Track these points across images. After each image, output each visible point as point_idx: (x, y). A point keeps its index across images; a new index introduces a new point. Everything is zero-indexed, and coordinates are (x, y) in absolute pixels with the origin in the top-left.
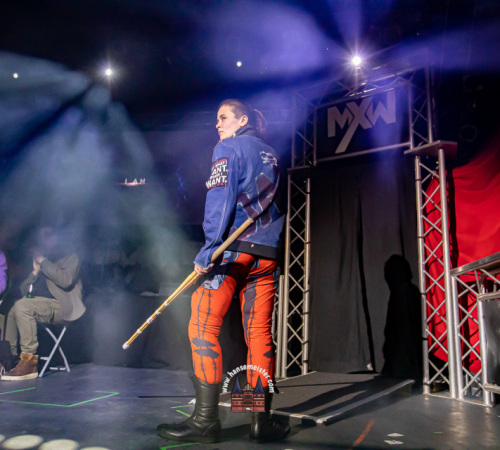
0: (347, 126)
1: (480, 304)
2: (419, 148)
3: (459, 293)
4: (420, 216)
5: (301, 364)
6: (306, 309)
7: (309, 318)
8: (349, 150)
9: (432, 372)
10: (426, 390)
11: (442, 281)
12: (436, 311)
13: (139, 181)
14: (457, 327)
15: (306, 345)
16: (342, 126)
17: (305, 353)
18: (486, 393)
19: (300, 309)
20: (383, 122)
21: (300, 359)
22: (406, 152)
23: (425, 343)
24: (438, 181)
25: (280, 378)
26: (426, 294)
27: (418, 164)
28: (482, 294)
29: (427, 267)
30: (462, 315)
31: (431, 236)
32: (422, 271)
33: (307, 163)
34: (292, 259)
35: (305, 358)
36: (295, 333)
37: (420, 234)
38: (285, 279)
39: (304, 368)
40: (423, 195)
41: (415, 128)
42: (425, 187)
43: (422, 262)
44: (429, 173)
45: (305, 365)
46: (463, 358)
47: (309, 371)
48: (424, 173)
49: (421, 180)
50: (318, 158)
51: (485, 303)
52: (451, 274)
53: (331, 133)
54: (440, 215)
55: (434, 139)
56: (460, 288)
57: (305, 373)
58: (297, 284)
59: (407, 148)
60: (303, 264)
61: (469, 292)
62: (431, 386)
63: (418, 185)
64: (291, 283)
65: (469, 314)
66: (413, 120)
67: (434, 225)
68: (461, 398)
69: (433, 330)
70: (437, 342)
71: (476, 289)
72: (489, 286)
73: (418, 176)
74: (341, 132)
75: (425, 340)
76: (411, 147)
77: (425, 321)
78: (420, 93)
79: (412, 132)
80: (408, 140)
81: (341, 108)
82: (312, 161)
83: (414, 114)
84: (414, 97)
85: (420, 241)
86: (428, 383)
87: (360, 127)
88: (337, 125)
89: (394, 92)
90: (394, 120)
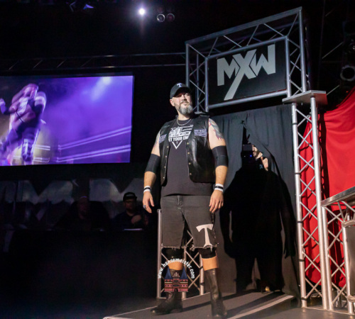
0: (234, 76)
1: (344, 230)
2: (295, 96)
3: (328, 221)
4: (296, 155)
5: (199, 287)
8: (235, 98)
9: (308, 288)
10: (304, 303)
11: (315, 211)
12: (310, 236)
14: (327, 249)
16: (230, 76)
18: (350, 304)
20: (265, 73)
21: (197, 282)
22: (284, 100)
23: (302, 264)
24: (311, 125)
26: (302, 222)
27: (294, 110)
29: (303, 199)
30: (330, 239)
32: (299, 203)
33: (200, 110)
35: (201, 280)
36: (193, 260)
37: (297, 170)
39: (201, 289)
40: (299, 137)
41: (292, 78)
42: (300, 130)
43: (298, 195)
44: (304, 118)
45: (202, 287)
46: (332, 275)
47: (205, 292)
48: (299, 118)
49: (297, 124)
50: (210, 103)
52: (322, 204)
53: (221, 82)
54: (313, 154)
55: (307, 90)
56: (329, 217)
57: (202, 293)
59: (285, 96)
61: (336, 220)
62: (308, 300)
63: (295, 128)
65: (336, 238)
66: (290, 71)
67: (308, 163)
68: (331, 308)
69: (309, 253)
70: (312, 263)
71: (341, 217)
72: (352, 214)
73: (294, 120)
74: (229, 81)
75: (302, 261)
76: (289, 95)
77: (301, 245)
78: (296, 47)
79: (289, 81)
80: (286, 89)
81: (229, 59)
82: (204, 107)
83: (291, 66)
84: (290, 51)
85: (297, 177)
86: (305, 297)
87: (245, 77)
88: (226, 75)
89: (274, 46)
90: (274, 71)
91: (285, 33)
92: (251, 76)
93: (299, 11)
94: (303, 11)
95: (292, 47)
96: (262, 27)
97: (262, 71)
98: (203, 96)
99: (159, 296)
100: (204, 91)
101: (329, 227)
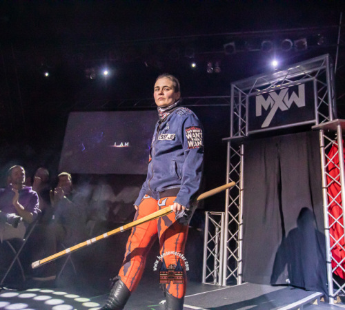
0: (270, 109)
2: (322, 124)
4: (324, 173)
5: (237, 276)
6: (240, 237)
7: (243, 243)
8: (271, 125)
9: (335, 288)
10: (332, 301)
12: (337, 242)
13: (124, 144)
15: (241, 263)
16: (266, 108)
17: (239, 268)
19: (236, 237)
20: (296, 106)
21: (236, 273)
22: (313, 127)
23: (329, 266)
24: (337, 148)
25: (222, 286)
26: (329, 229)
27: (322, 135)
29: (330, 209)
31: (332, 187)
32: (326, 212)
33: (242, 134)
34: (230, 201)
35: (240, 272)
36: (232, 254)
37: (324, 185)
38: (225, 216)
39: (239, 279)
40: (326, 158)
41: (319, 110)
42: (327, 152)
43: (326, 206)
44: (330, 142)
45: (240, 277)
47: (242, 282)
48: (326, 142)
49: (324, 147)
50: (249, 130)
53: (259, 113)
54: (339, 172)
55: (334, 118)
57: (239, 283)
58: (234, 218)
59: (314, 124)
60: (238, 205)
63: (322, 150)
64: (230, 218)
66: (318, 105)
67: (334, 179)
70: (339, 265)
73: (322, 144)
74: (265, 113)
75: (329, 263)
76: (317, 124)
77: (329, 249)
78: (323, 85)
79: (317, 112)
80: (314, 118)
81: (266, 96)
82: (245, 133)
83: (319, 101)
84: (318, 89)
85: (325, 190)
86: (333, 295)
87: (279, 109)
88: (263, 108)
89: (304, 85)
90: (304, 105)
92: (284, 108)
95: (319, 86)
97: (294, 104)
98: (243, 125)
99: (204, 281)
100: (245, 120)
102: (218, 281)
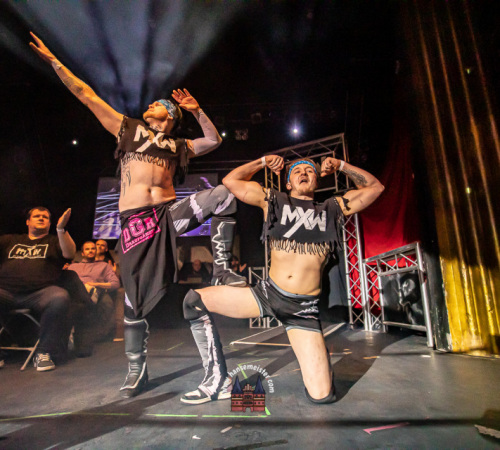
1: (379, 278)
3: (367, 272)
4: (344, 230)
9: (354, 318)
10: (352, 327)
11: (357, 266)
12: (355, 283)
14: (367, 291)
18: (384, 326)
23: (349, 302)
26: (349, 274)
28: (380, 273)
29: (349, 259)
30: (370, 285)
31: (350, 241)
32: (346, 261)
37: (344, 240)
38: (266, 269)
41: (339, 179)
43: (346, 256)
46: (371, 308)
51: (382, 277)
52: (363, 262)
54: (355, 229)
56: (368, 270)
59: (334, 190)
61: (373, 271)
62: (355, 325)
65: (373, 284)
67: (352, 235)
68: (371, 330)
69: (354, 294)
70: (356, 300)
71: (377, 269)
72: (384, 268)
75: (349, 299)
76: (337, 190)
77: (349, 289)
79: (336, 180)
80: (334, 185)
85: (345, 244)
86: (353, 323)
91: (332, 149)
93: (342, 135)
94: (345, 136)
96: (317, 145)
99: (251, 326)
101: (369, 277)
102: (262, 324)
